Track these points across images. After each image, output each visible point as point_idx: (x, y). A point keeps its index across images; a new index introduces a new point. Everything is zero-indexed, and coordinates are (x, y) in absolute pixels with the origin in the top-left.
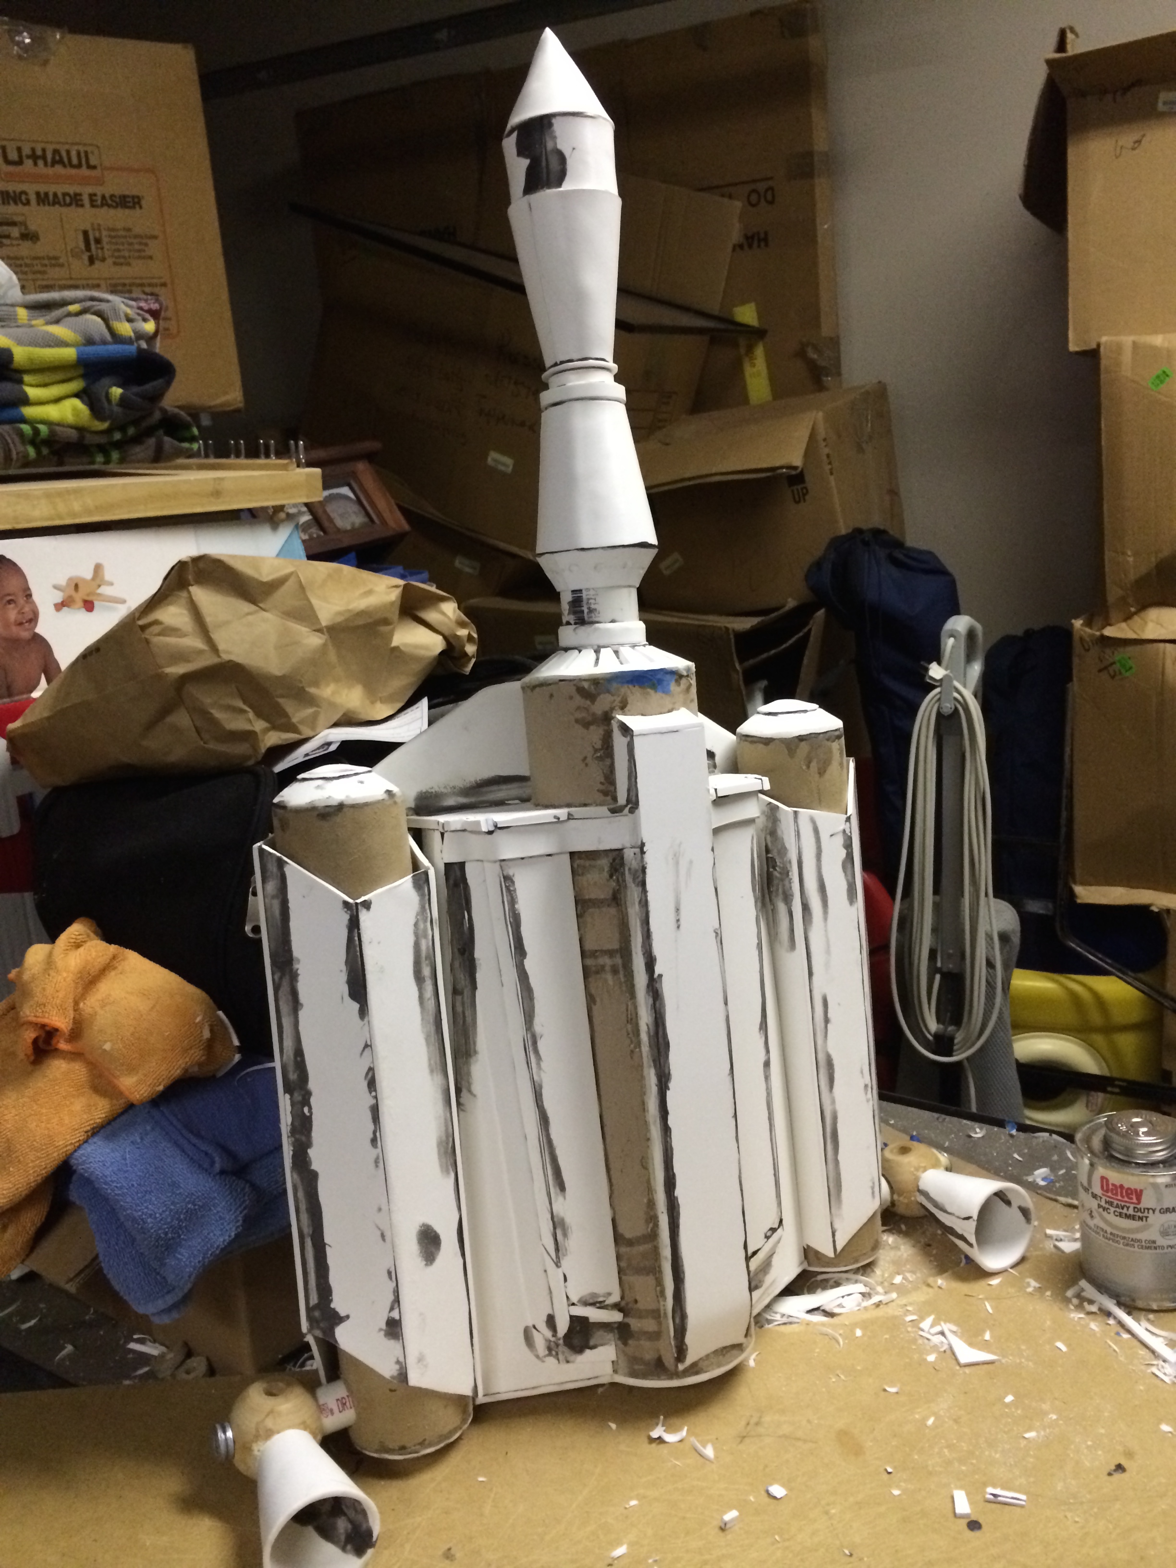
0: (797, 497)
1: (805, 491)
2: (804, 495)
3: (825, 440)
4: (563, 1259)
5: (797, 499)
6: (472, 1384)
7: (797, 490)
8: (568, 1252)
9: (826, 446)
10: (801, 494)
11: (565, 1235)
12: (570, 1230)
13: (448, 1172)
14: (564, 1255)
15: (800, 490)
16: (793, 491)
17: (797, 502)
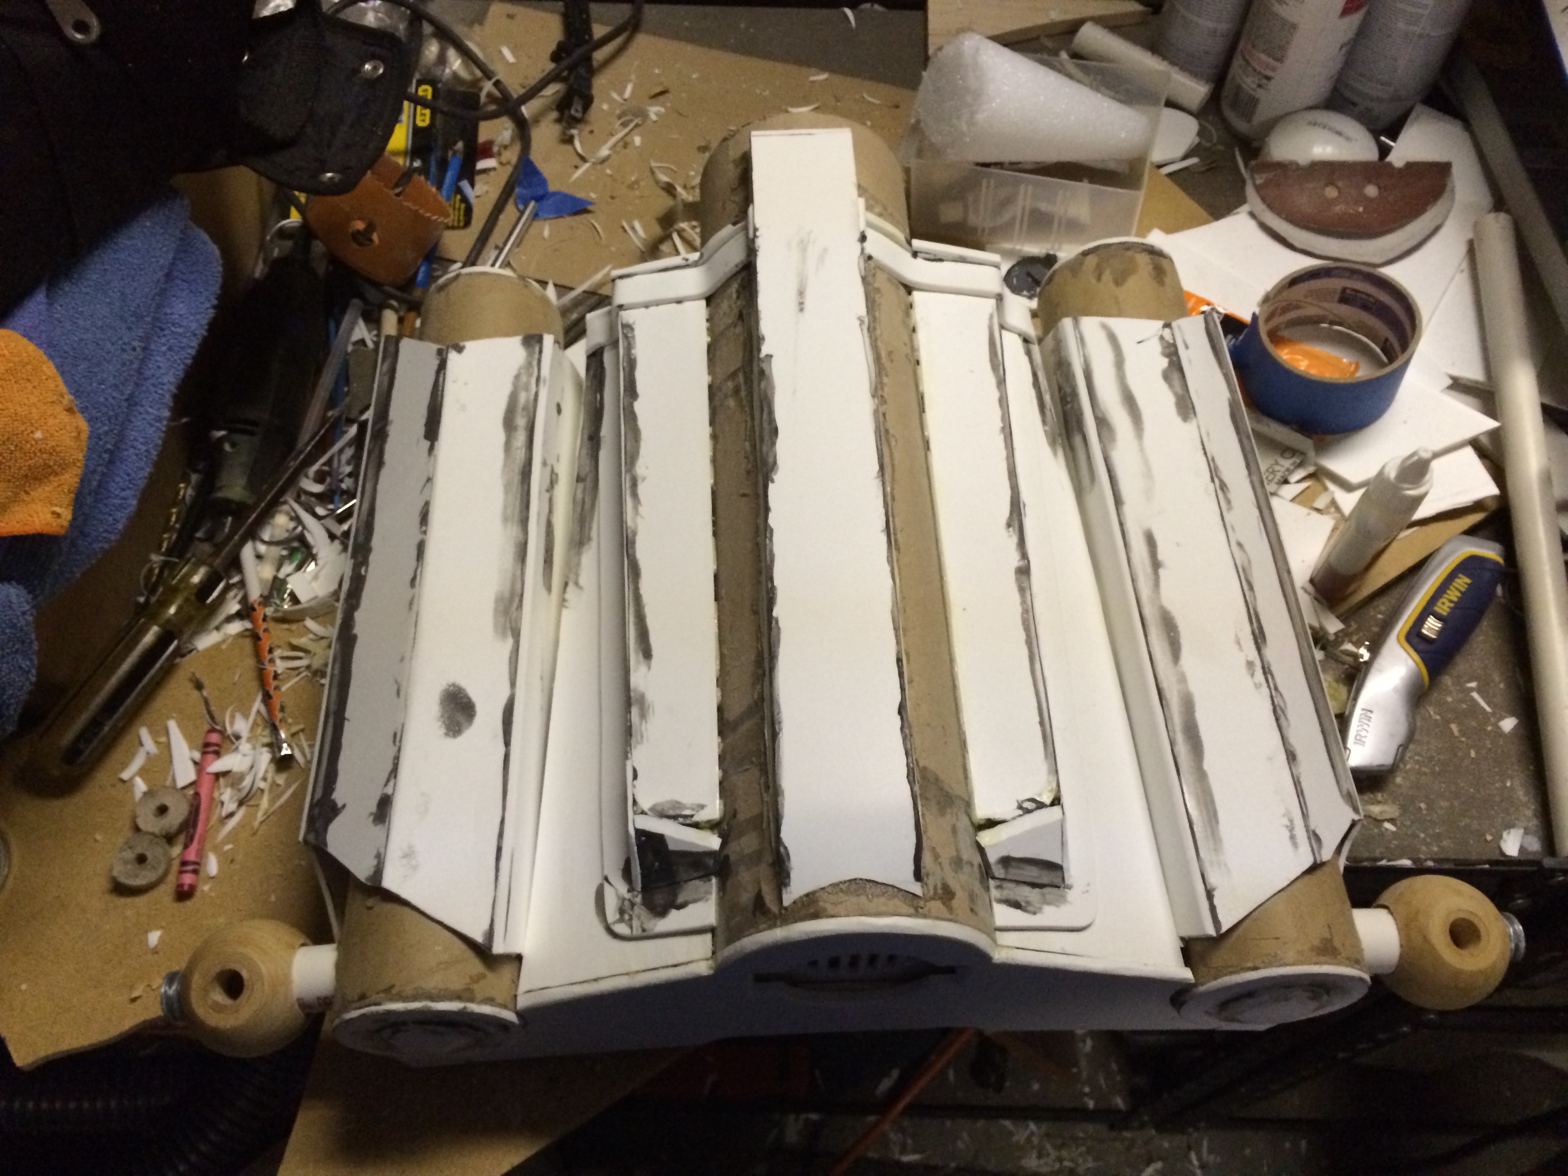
4: (635, 747)
6: (486, 926)
8: (645, 739)
11: (643, 716)
12: (651, 711)
13: (504, 635)
14: (638, 743)
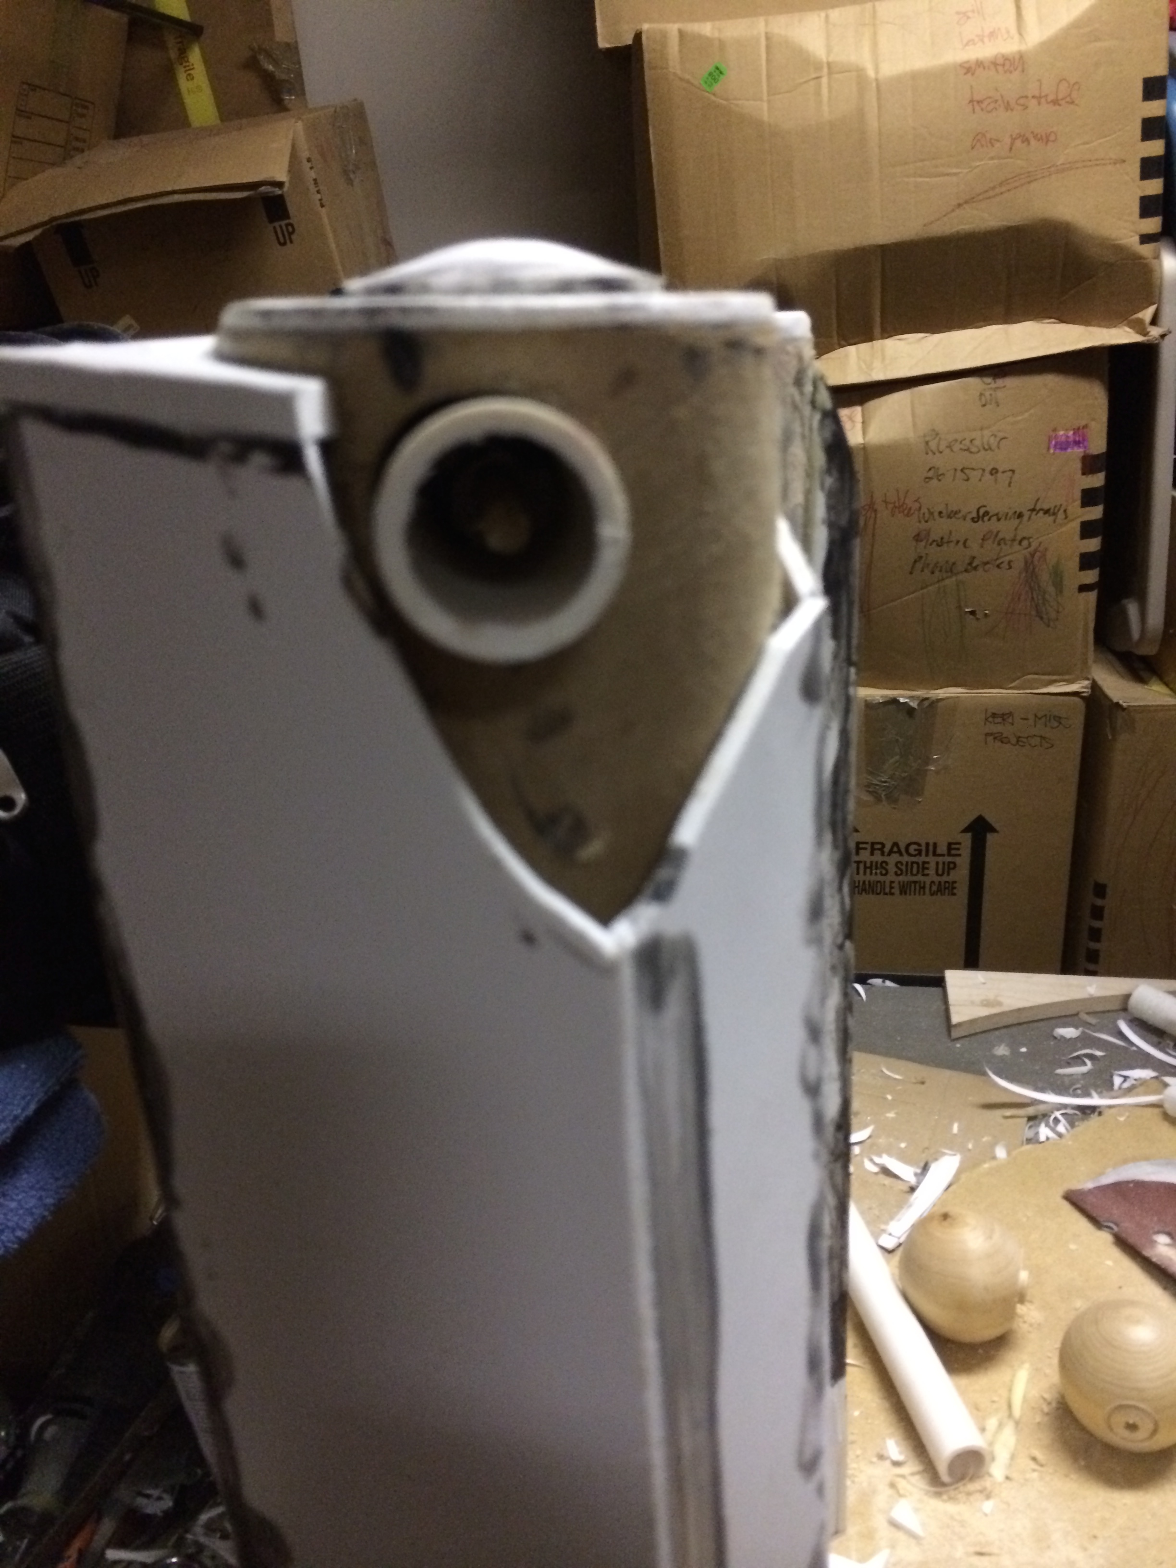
0: (280, 236)
1: (290, 229)
2: (290, 234)
3: (309, 160)
5: (282, 240)
7: (281, 227)
9: (311, 168)
10: (286, 234)
15: (284, 228)
16: (275, 228)
17: (284, 244)
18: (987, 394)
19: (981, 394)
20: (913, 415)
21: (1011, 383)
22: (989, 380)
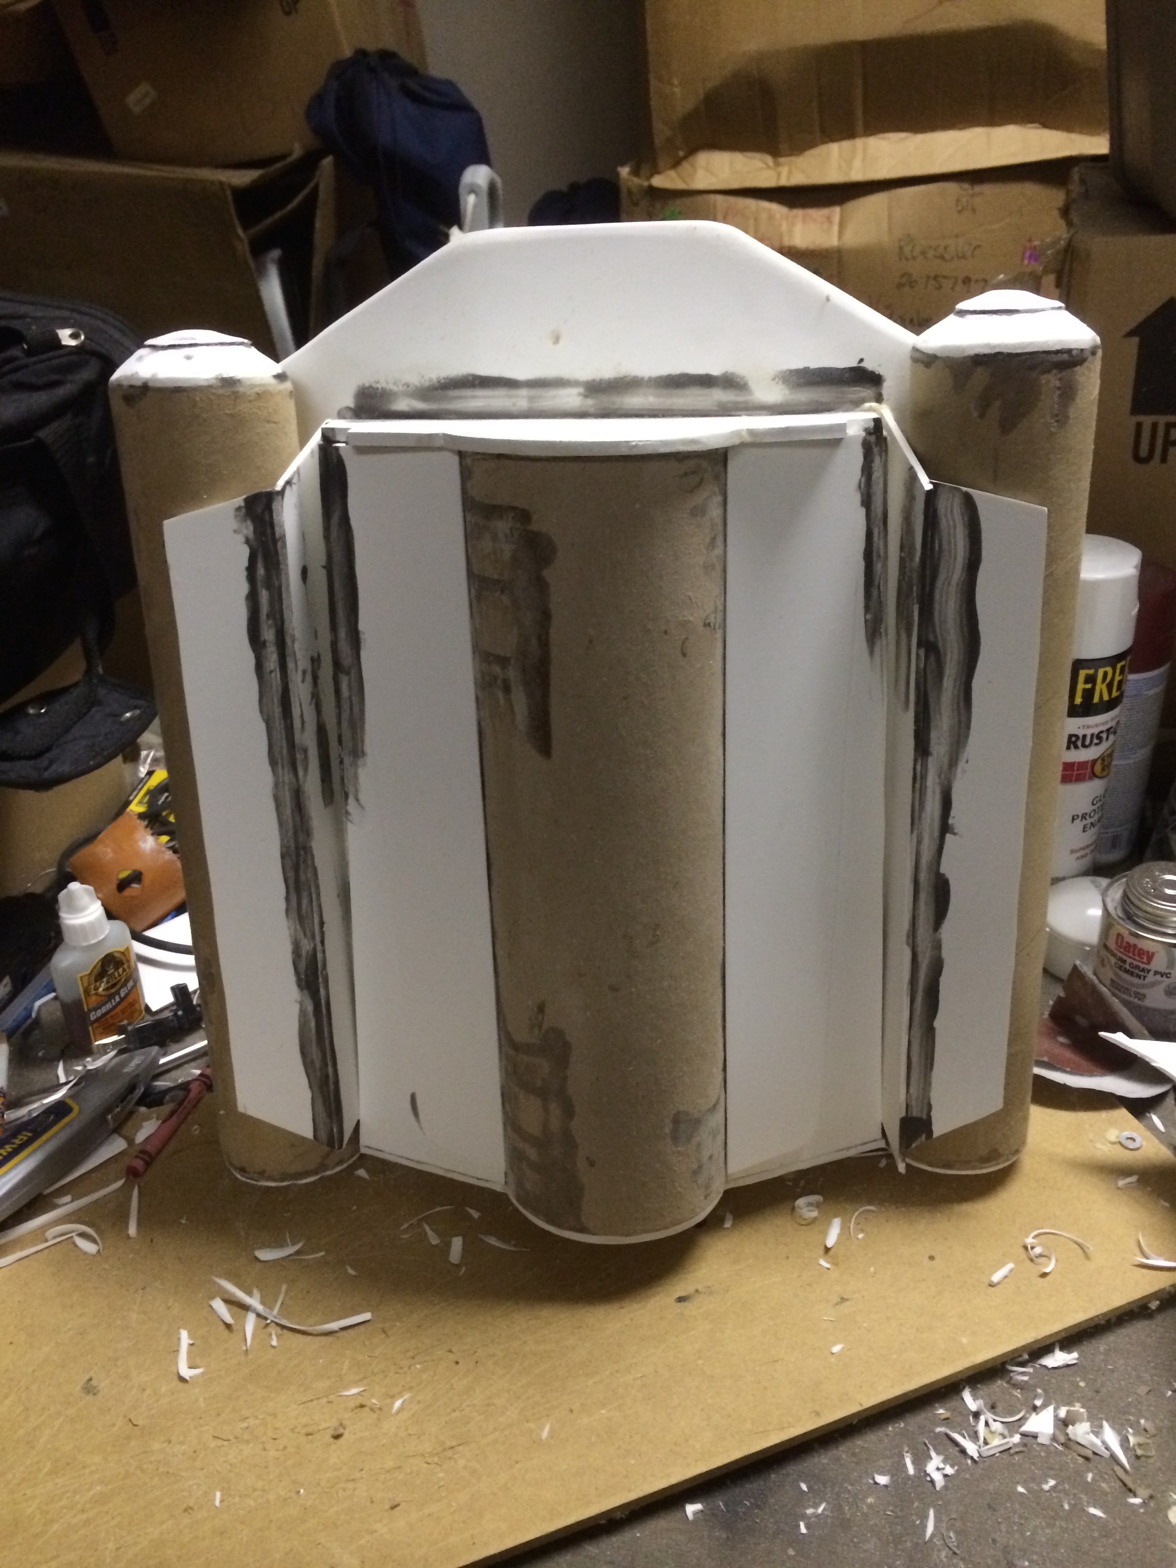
18: (964, 200)
19: (958, 201)
20: (890, 217)
21: (989, 190)
22: (966, 186)
